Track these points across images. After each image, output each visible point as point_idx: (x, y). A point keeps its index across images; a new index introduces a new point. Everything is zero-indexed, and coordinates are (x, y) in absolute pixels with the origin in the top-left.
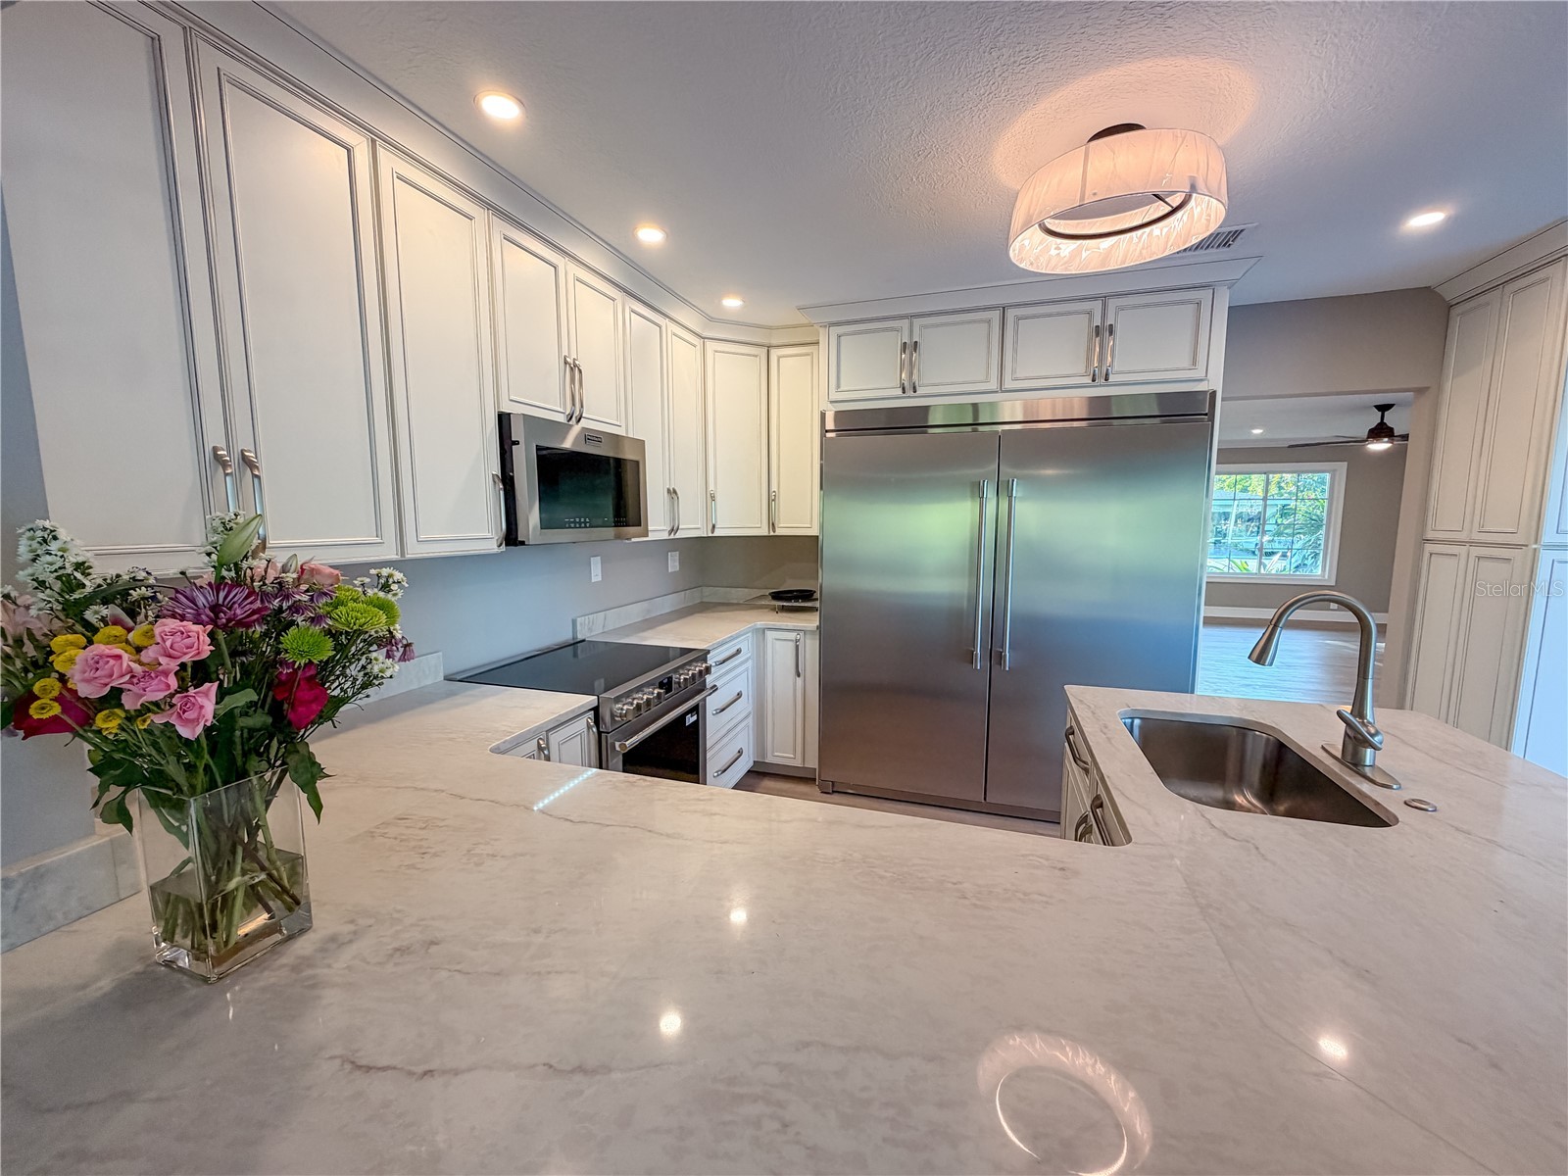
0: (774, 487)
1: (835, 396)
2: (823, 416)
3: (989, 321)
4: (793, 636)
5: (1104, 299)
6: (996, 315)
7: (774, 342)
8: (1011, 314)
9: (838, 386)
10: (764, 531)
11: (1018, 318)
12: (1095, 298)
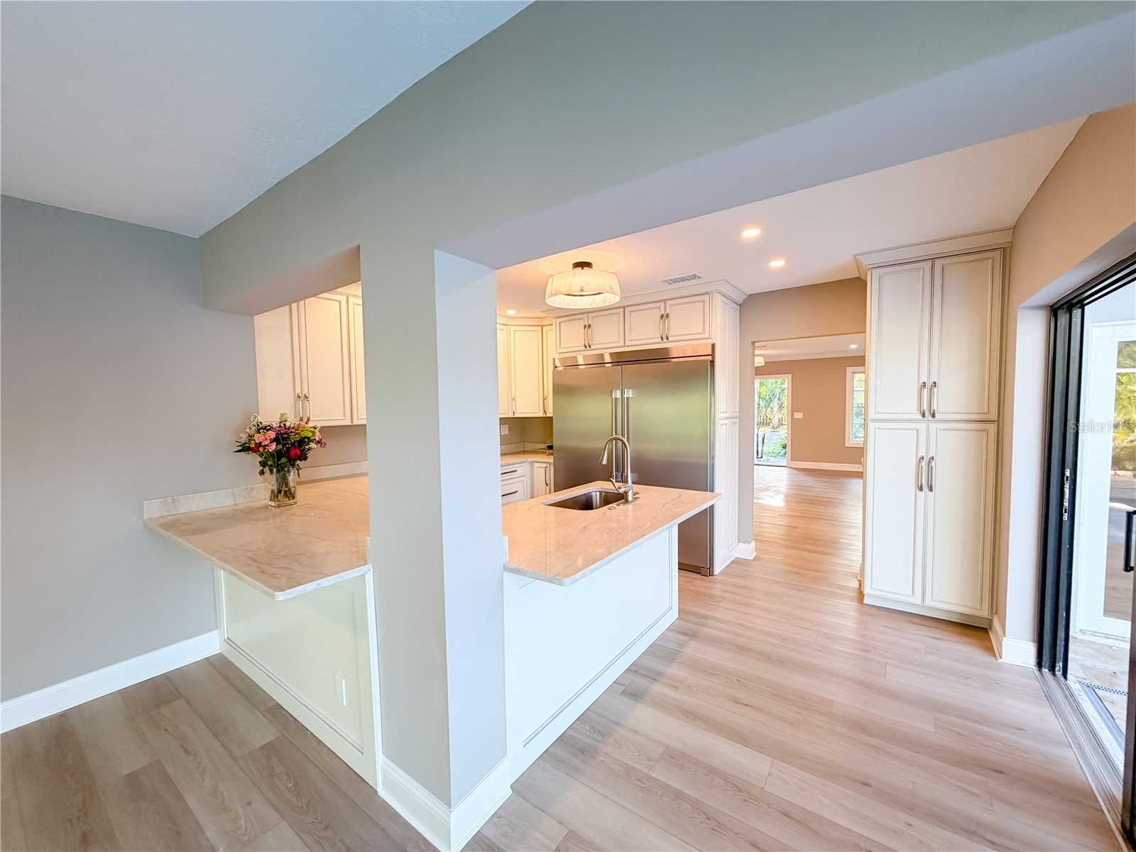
0: (546, 393)
1: (559, 351)
2: (554, 359)
3: (618, 314)
4: (544, 465)
5: (665, 301)
6: (622, 310)
7: (544, 324)
8: (627, 309)
9: (560, 346)
10: (541, 415)
11: (631, 312)
12: (661, 301)
